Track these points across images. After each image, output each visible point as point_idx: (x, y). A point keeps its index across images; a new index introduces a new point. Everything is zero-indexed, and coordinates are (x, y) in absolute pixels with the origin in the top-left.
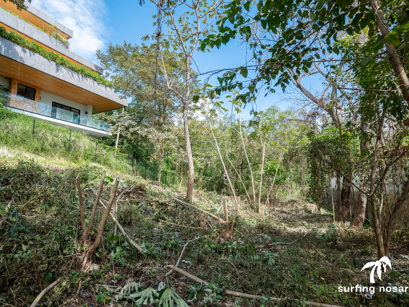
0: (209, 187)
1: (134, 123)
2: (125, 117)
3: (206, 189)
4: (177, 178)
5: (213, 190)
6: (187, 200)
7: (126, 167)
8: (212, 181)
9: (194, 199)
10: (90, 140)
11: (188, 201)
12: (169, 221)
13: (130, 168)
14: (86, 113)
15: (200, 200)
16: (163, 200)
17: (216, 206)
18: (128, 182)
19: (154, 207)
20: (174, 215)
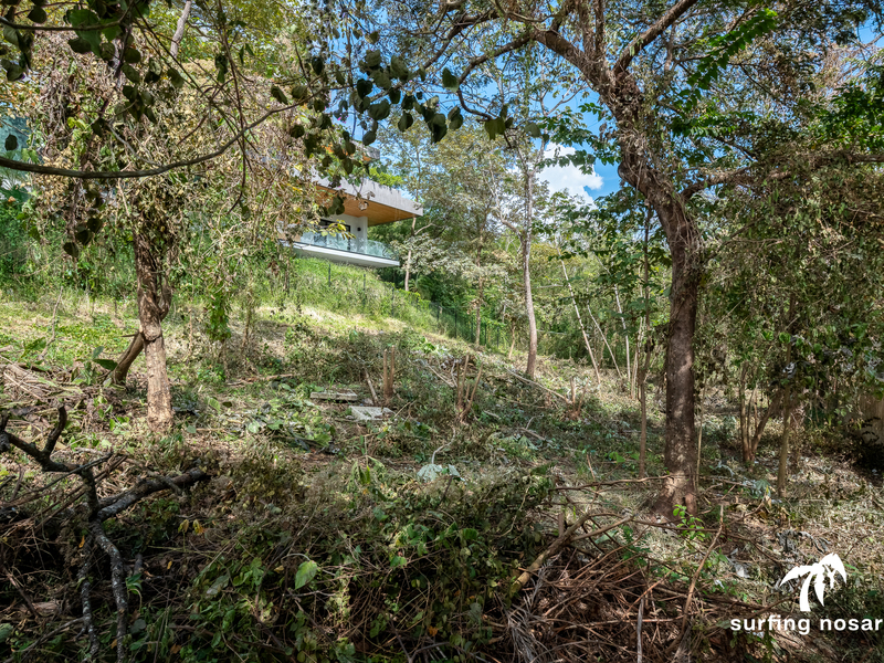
0: (560, 352)
1: (439, 251)
2: (426, 243)
3: (554, 355)
4: (503, 334)
5: (568, 358)
6: (528, 375)
7: (430, 321)
8: (566, 340)
9: (537, 375)
10: (385, 285)
11: (529, 378)
12: (509, 398)
13: (434, 320)
14: (359, 229)
15: (545, 374)
16: (498, 375)
17: (566, 386)
18: (453, 351)
19: (491, 383)
20: (514, 393)
